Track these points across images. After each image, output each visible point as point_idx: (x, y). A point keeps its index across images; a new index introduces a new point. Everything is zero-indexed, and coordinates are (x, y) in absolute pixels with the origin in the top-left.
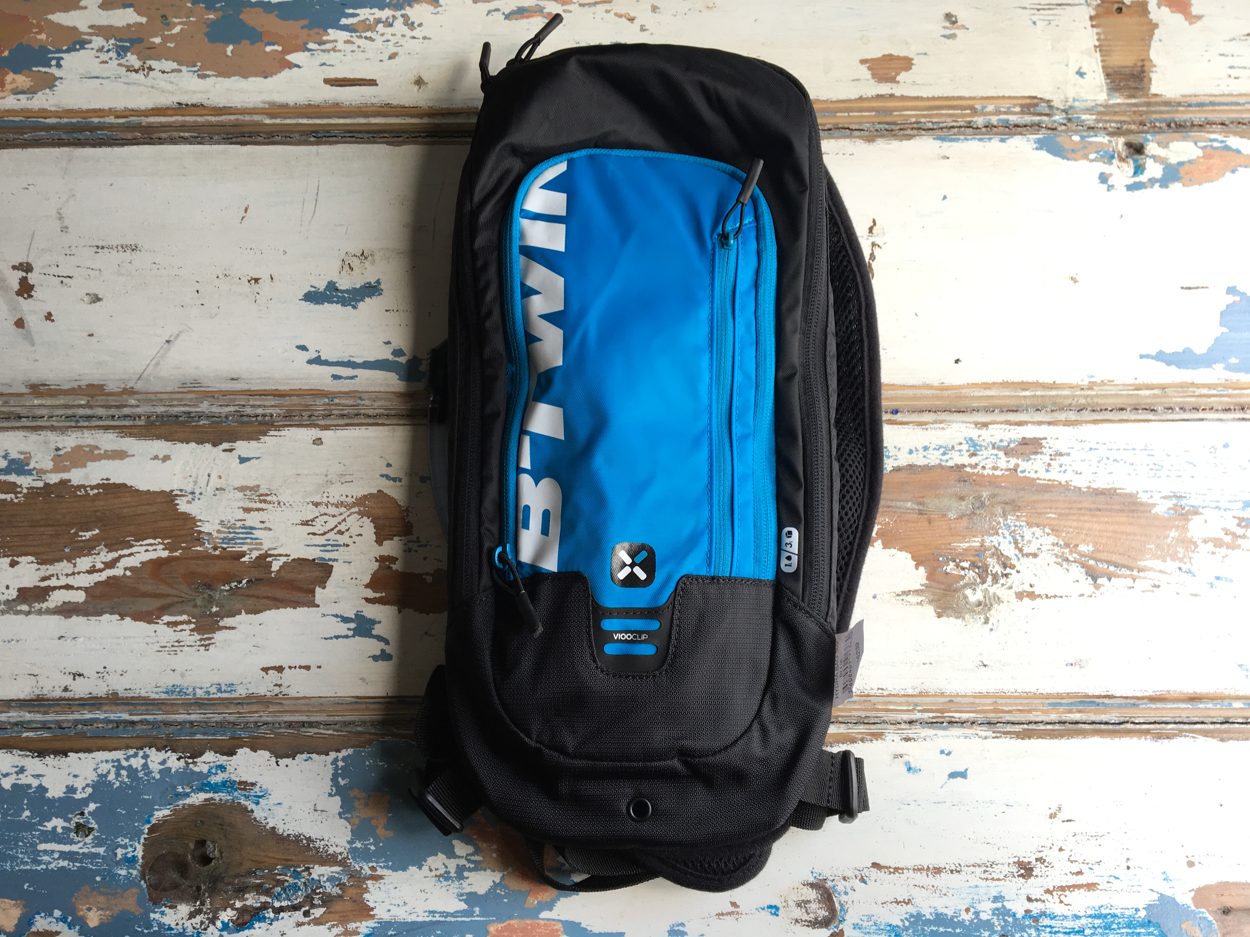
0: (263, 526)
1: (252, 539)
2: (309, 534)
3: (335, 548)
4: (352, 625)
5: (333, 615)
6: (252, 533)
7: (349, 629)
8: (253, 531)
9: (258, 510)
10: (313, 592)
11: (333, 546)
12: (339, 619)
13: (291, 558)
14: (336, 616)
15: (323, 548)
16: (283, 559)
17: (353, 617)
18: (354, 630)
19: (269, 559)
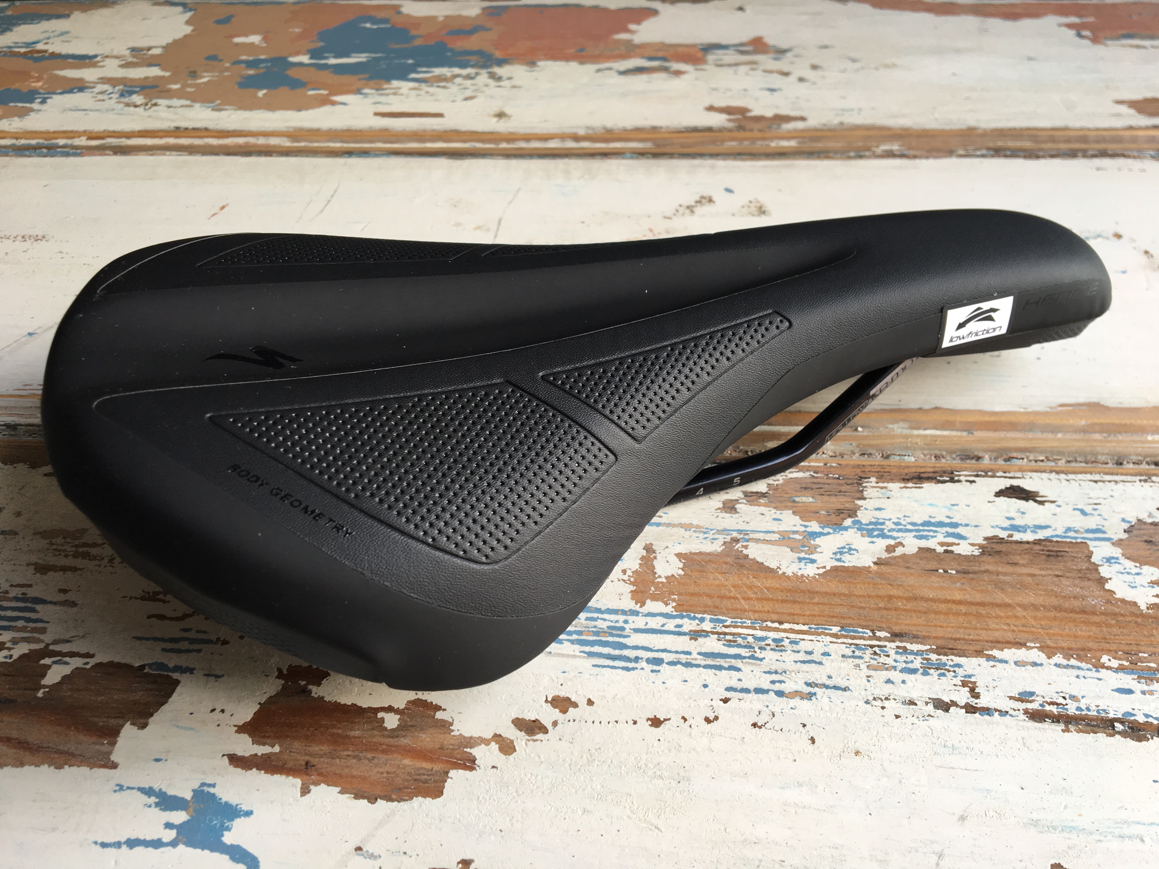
0: (62, 597)
1: (28, 620)
2: (149, 617)
3: (196, 647)
4: (180, 817)
5: (142, 790)
6: (33, 610)
7: (169, 826)
8: (38, 607)
9: (64, 569)
10: (113, 734)
11: (192, 641)
12: (153, 800)
13: (92, 662)
14: (148, 792)
15: (169, 646)
16: (77, 663)
17: (188, 795)
18: (180, 828)
19: (47, 661)
